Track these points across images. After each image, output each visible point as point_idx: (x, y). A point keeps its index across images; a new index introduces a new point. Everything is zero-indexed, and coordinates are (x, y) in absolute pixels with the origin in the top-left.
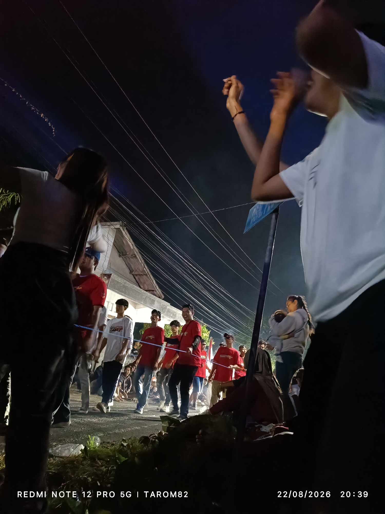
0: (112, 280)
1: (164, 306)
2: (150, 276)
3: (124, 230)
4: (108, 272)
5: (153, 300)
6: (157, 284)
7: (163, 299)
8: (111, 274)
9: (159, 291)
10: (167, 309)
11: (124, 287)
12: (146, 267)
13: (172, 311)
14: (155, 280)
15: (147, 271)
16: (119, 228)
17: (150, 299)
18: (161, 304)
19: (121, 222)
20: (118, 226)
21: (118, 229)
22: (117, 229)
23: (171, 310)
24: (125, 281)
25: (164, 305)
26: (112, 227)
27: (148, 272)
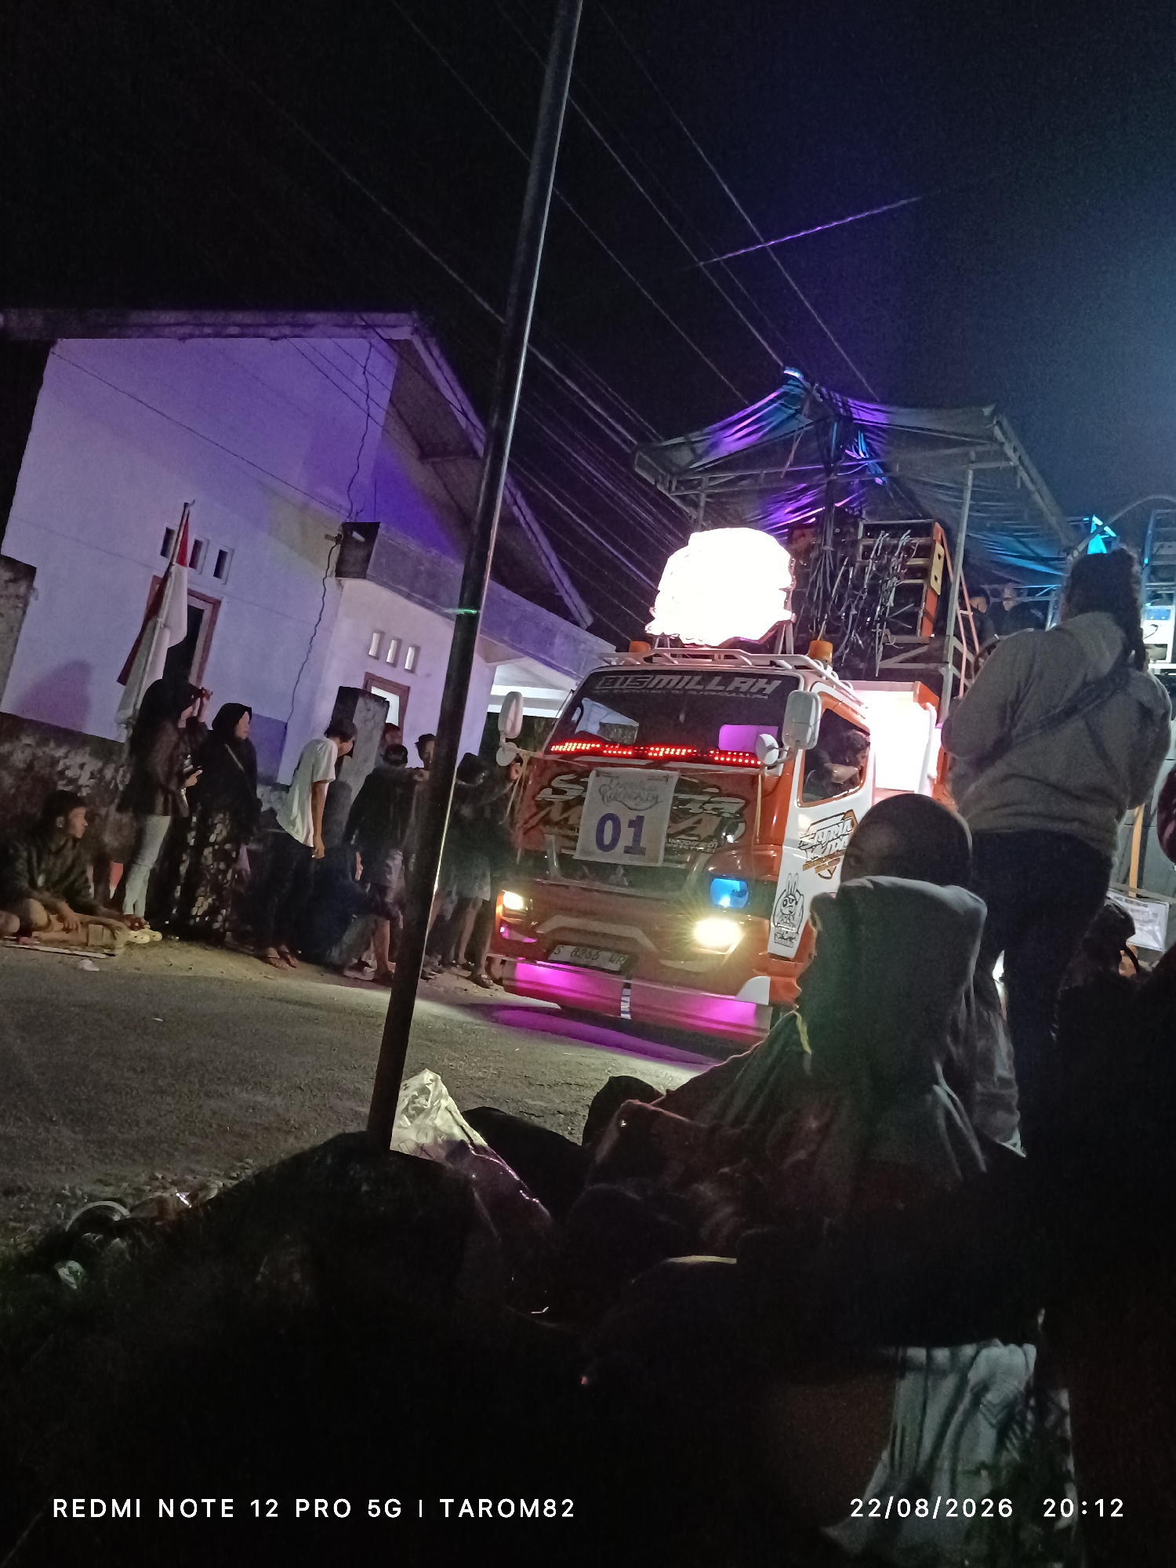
0: (380, 545)
1: (593, 656)
3: (427, 348)
4: (365, 518)
5: (547, 628)
6: (563, 572)
7: (588, 630)
8: (378, 524)
9: (573, 600)
11: (431, 574)
12: (522, 502)
14: (559, 560)
15: (525, 519)
16: (408, 343)
17: (537, 625)
18: (581, 647)
19: (415, 315)
20: (403, 333)
22: (395, 344)
24: (435, 552)
25: (592, 652)
27: (527, 523)
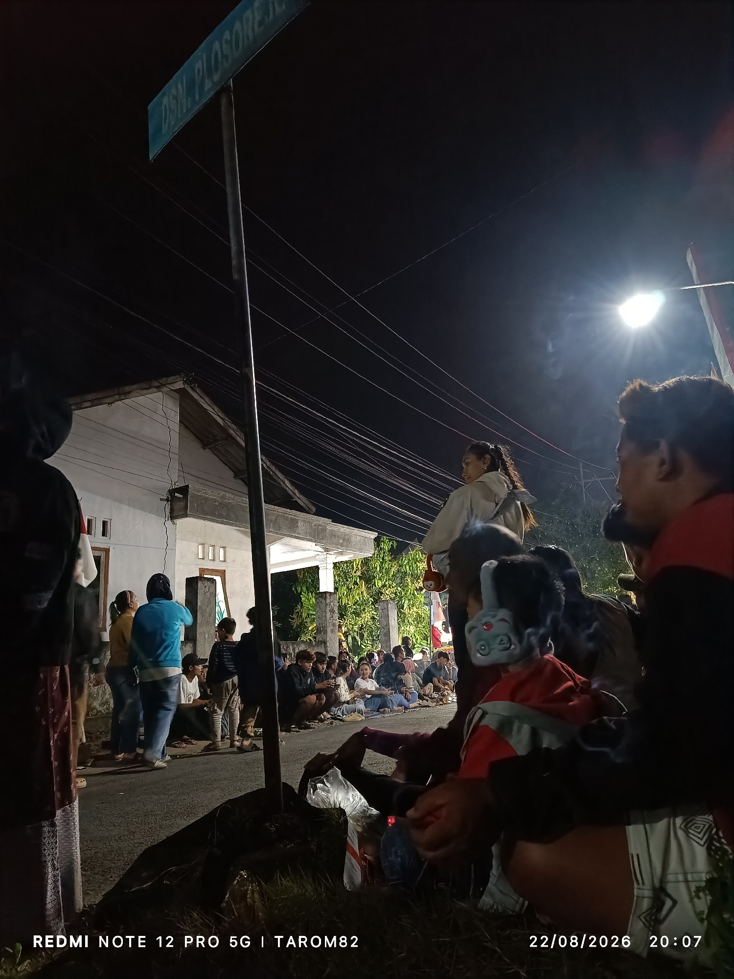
0: (192, 497)
1: (320, 527)
2: (276, 474)
3: (193, 390)
4: (180, 484)
5: (292, 519)
6: (294, 487)
7: (314, 514)
8: (188, 486)
9: (302, 500)
10: (328, 531)
11: (223, 505)
12: (271, 466)
13: (339, 534)
14: (288, 479)
16: (183, 389)
17: (287, 519)
18: (313, 524)
19: (182, 375)
20: (179, 385)
21: (181, 392)
22: (177, 391)
23: (337, 532)
24: (222, 493)
25: (319, 525)
26: (165, 389)
